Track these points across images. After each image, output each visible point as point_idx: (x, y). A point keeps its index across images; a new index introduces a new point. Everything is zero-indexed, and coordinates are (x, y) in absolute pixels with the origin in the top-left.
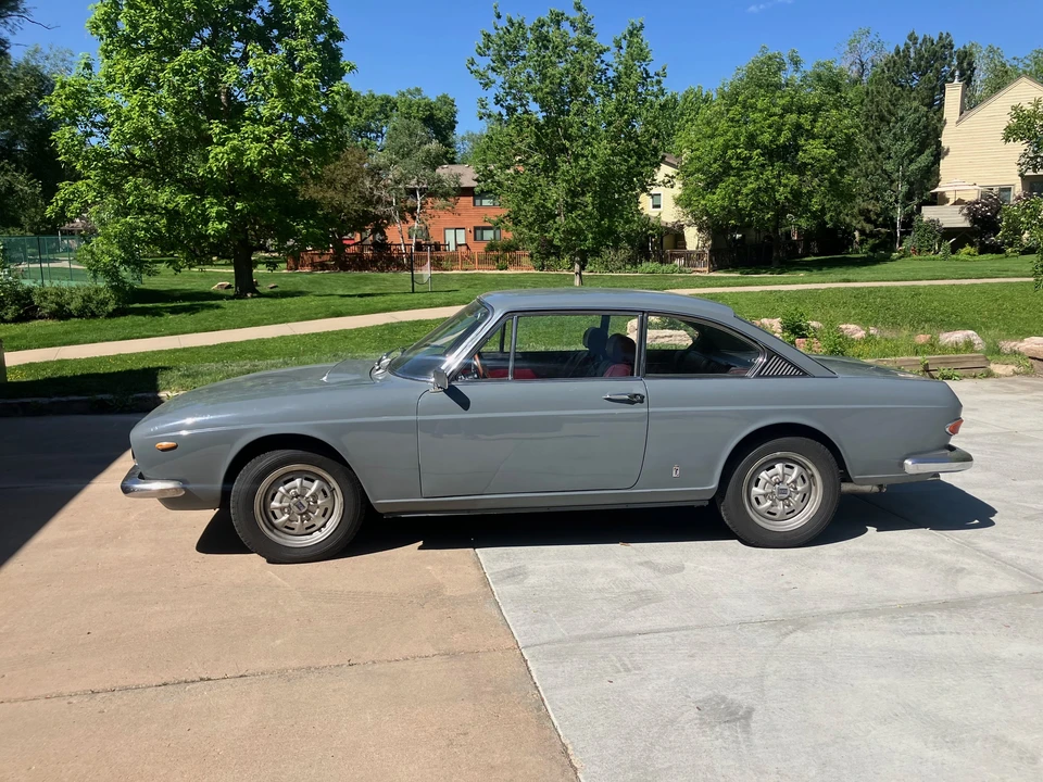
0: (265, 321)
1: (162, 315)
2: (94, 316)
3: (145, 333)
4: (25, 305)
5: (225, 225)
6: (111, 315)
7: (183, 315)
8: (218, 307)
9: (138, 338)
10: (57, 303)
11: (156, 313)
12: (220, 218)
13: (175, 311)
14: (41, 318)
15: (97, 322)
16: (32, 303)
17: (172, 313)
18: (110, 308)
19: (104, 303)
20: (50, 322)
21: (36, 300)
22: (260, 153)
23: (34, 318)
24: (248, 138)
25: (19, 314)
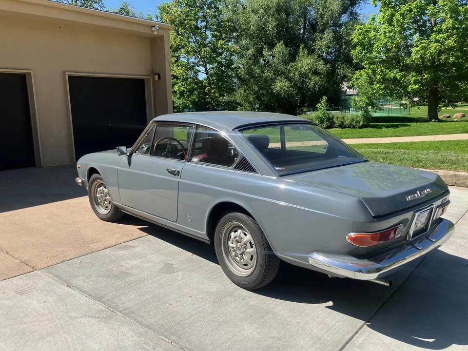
0: (427, 134)
1: (381, 128)
2: (354, 127)
3: (369, 136)
4: (331, 122)
5: (417, 86)
6: (361, 127)
7: (391, 129)
8: (408, 126)
9: (365, 138)
10: (341, 122)
11: (379, 127)
12: (416, 83)
13: (388, 127)
14: (336, 127)
15: (354, 130)
16: (333, 121)
17: (386, 127)
18: (361, 124)
19: (358, 122)
20: (338, 129)
21: (335, 120)
22: (435, 48)
23: (333, 127)
24: (432, 41)
25: (328, 126)
